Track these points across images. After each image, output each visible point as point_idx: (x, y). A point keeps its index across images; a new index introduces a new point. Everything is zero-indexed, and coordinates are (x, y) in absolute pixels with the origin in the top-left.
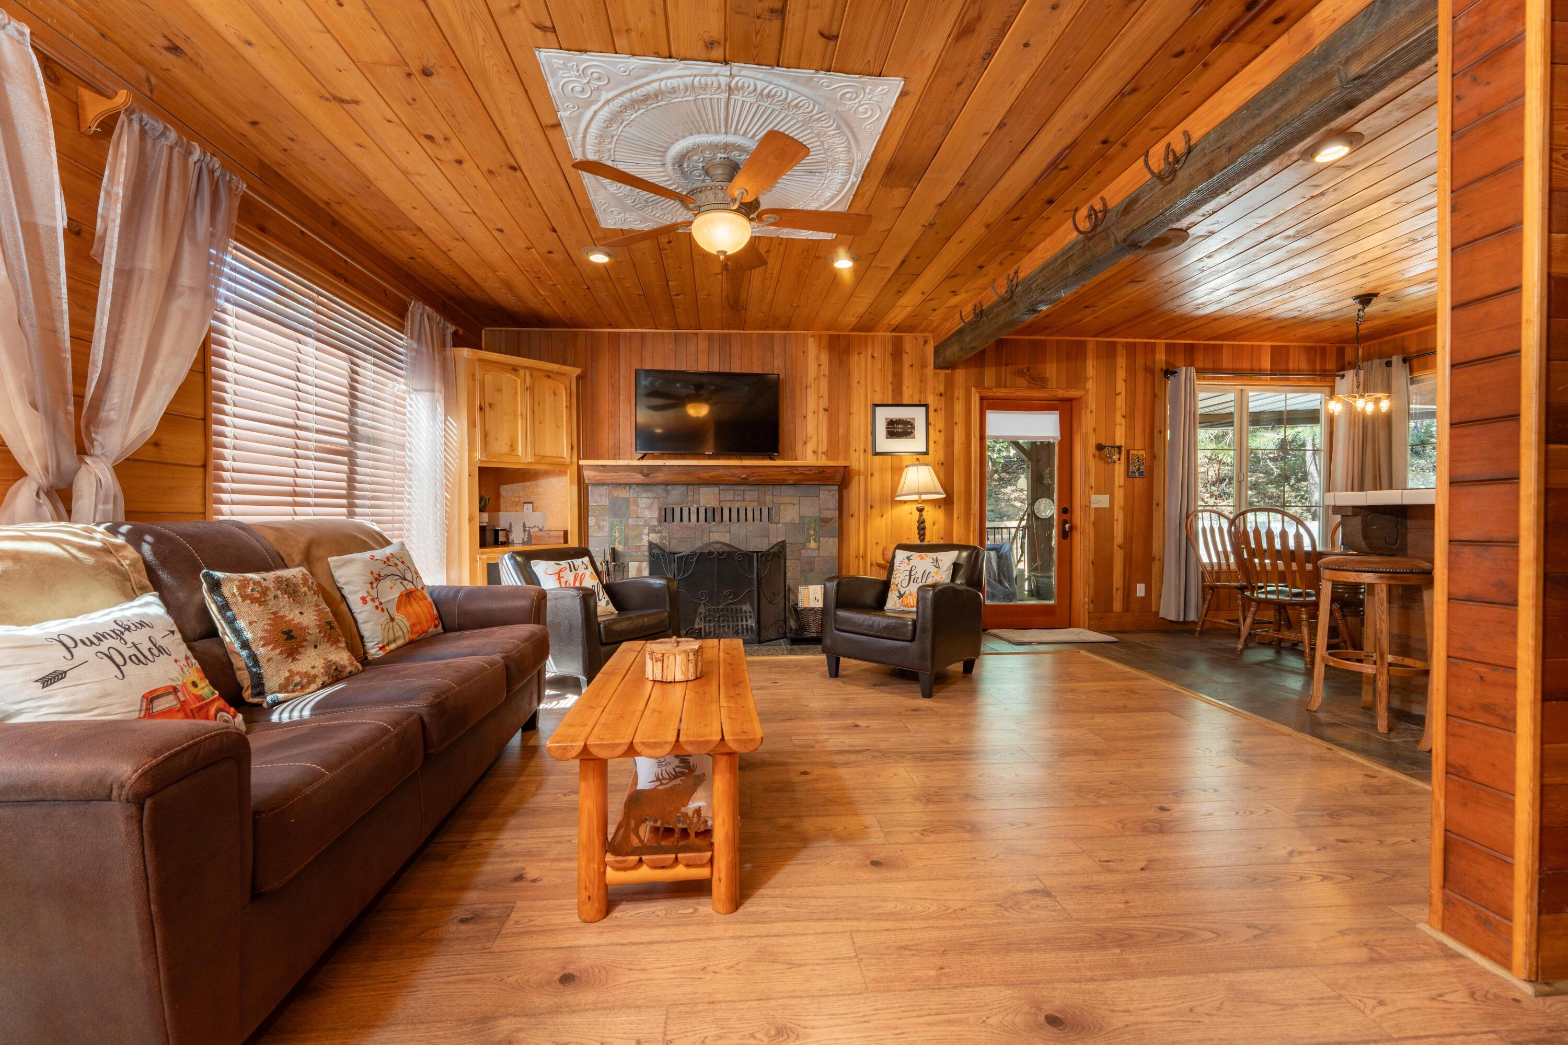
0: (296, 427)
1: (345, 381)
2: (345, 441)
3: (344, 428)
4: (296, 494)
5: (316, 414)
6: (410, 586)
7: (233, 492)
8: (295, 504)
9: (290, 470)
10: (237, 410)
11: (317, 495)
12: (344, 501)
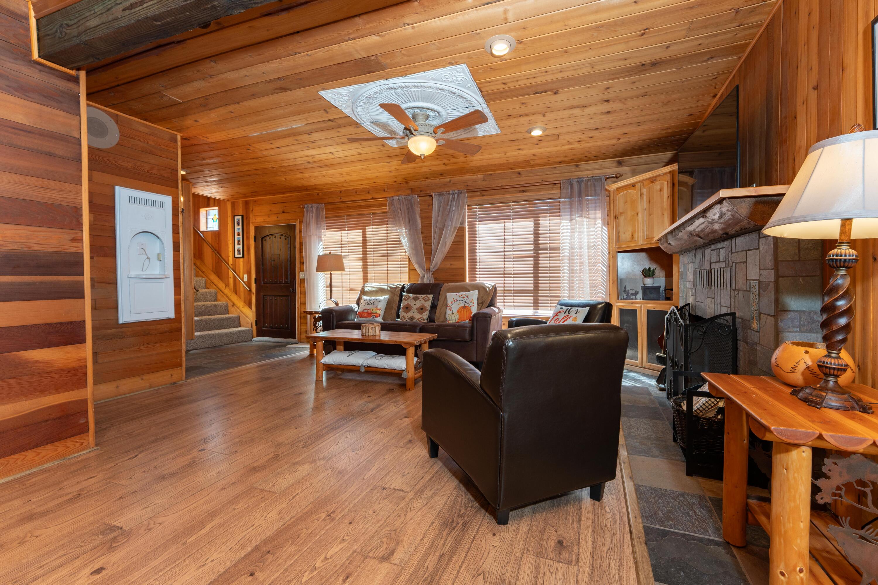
0: (504, 251)
1: (532, 229)
2: (532, 252)
3: (532, 247)
4: (504, 274)
5: (513, 245)
6: (467, 305)
7: (480, 274)
8: (504, 277)
9: (503, 266)
10: (480, 251)
11: (514, 274)
12: (532, 275)
